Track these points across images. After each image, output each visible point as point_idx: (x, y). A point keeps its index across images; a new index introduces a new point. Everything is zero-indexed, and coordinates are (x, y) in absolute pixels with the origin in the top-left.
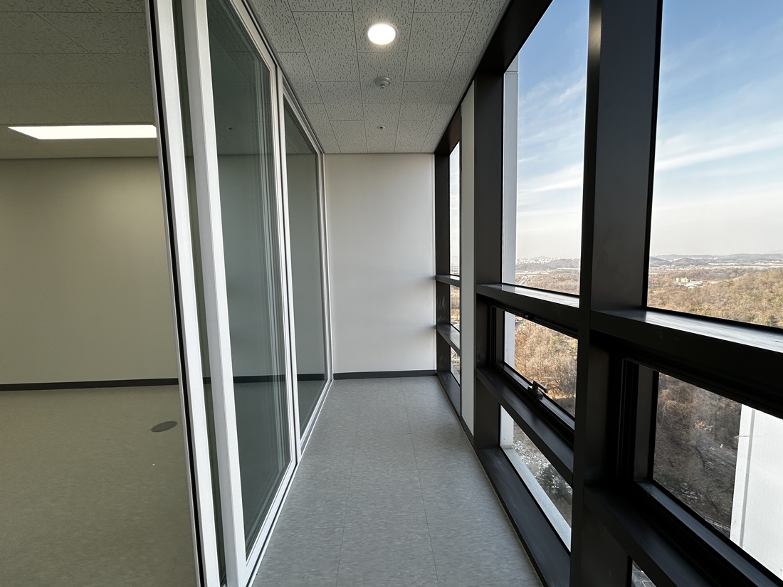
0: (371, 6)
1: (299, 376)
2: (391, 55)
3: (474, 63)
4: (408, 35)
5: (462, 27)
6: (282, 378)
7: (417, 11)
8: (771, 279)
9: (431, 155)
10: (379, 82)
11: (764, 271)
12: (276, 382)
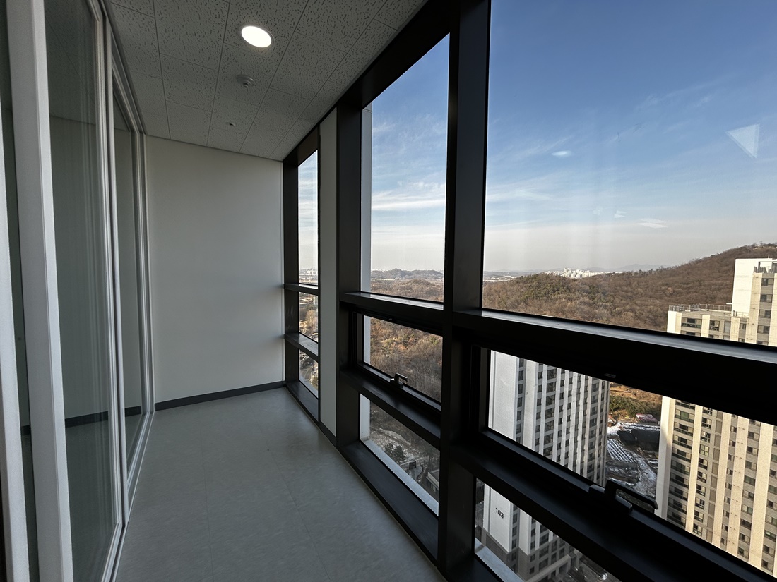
0: (252, 7)
2: (262, 60)
3: (339, 93)
4: (285, 48)
5: (336, 61)
7: (298, 31)
8: (499, 289)
9: (279, 163)
10: (242, 80)
11: (496, 283)
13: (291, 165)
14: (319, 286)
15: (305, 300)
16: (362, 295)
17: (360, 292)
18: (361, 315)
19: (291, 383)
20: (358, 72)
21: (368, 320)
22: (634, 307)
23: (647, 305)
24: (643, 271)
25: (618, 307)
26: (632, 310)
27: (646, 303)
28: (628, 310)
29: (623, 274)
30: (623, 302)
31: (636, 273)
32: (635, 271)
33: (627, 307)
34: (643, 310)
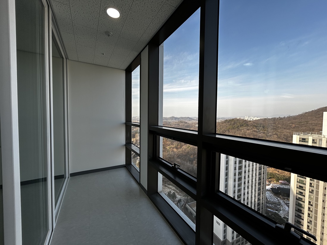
1: (55, 177)
2: (116, 24)
3: (149, 39)
4: (126, 18)
5: (148, 23)
6: (45, 180)
7: (132, 10)
9: (124, 71)
12: (42, 182)
13: (129, 71)
14: (140, 123)
15: (135, 130)
16: (159, 127)
17: (158, 126)
18: (159, 136)
19: (128, 165)
20: (158, 28)
21: (161, 138)
22: (277, 133)
23: (283, 132)
24: (281, 117)
25: (270, 133)
26: (276, 134)
27: (283, 131)
28: (274, 134)
29: (272, 119)
30: (272, 131)
31: (278, 118)
32: (277, 117)
33: (274, 133)
34: (281, 134)
